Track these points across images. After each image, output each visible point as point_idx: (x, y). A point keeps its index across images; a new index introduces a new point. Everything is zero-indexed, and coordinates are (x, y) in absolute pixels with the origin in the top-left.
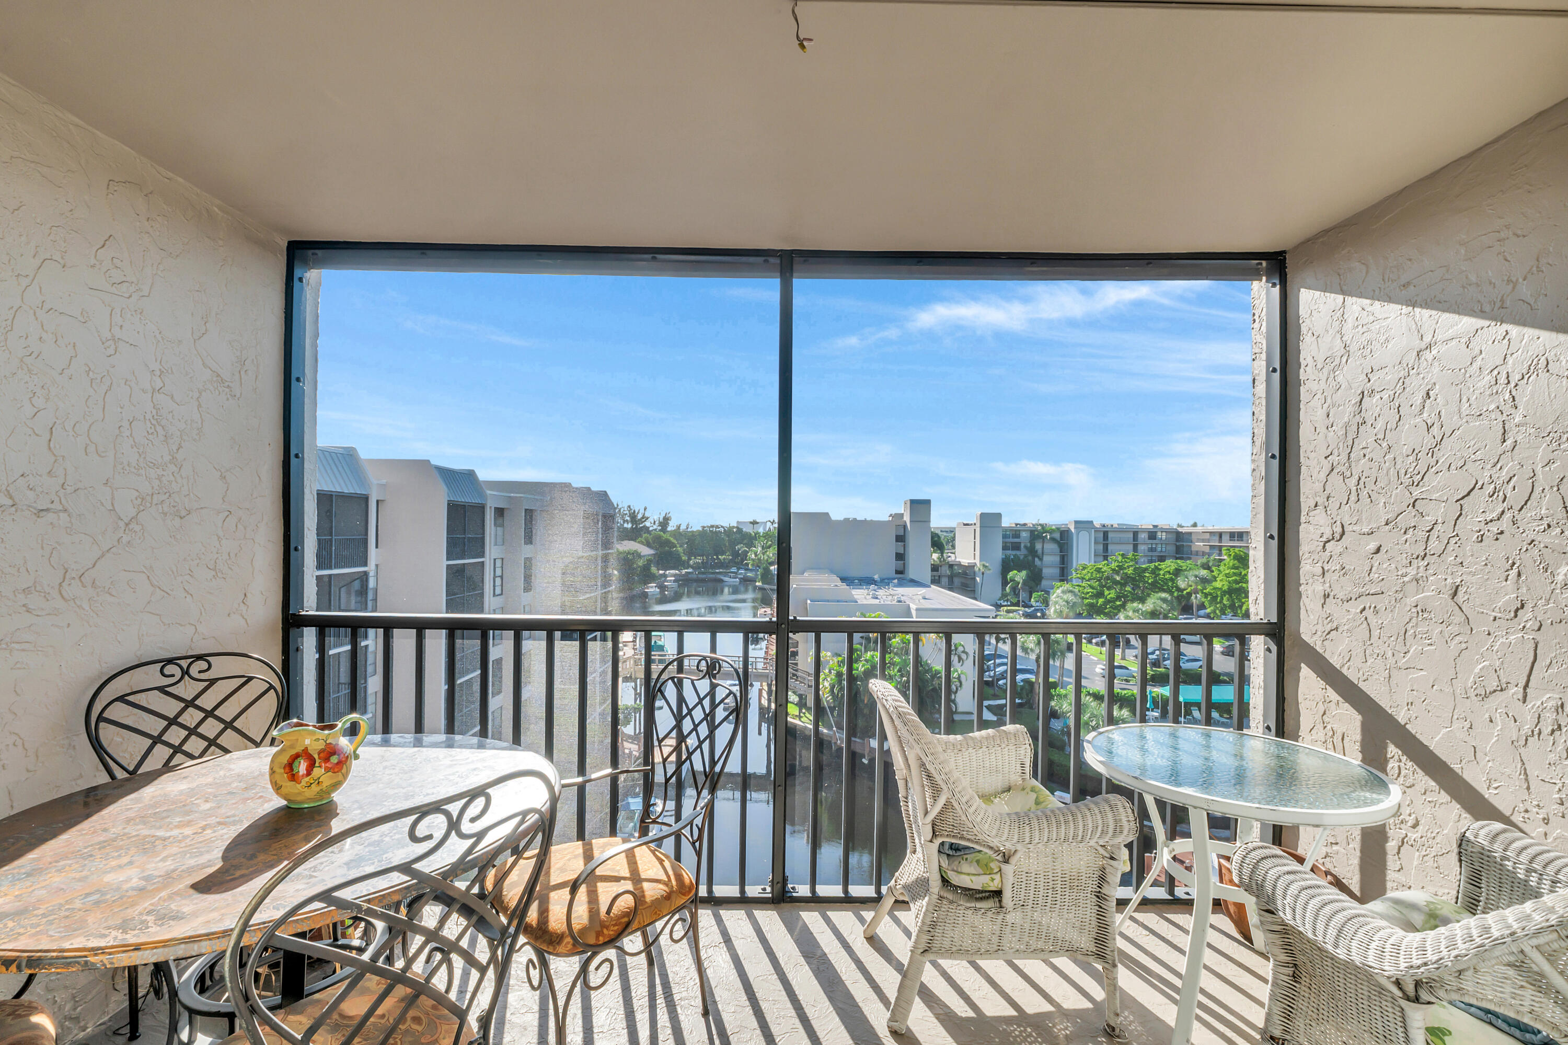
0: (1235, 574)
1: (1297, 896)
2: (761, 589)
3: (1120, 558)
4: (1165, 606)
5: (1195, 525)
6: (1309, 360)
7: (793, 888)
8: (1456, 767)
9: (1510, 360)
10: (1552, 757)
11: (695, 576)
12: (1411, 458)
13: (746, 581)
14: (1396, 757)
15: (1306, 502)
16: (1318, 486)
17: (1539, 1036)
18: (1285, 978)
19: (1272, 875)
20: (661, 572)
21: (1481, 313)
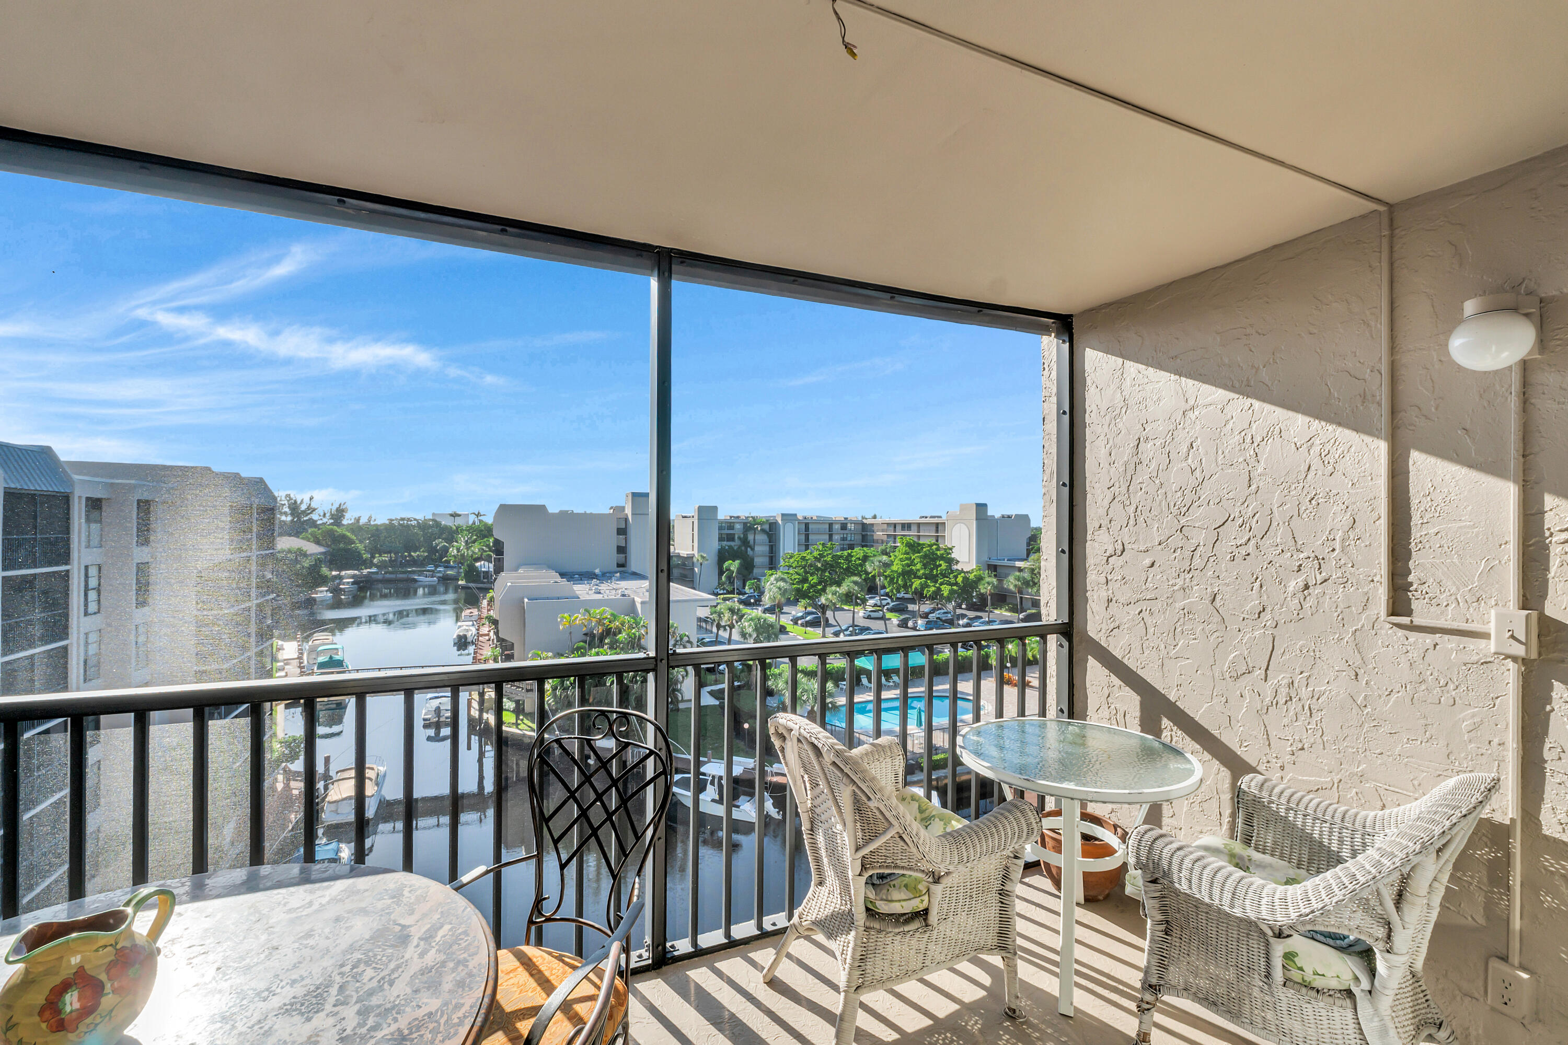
0: (907, 559)
1: (1192, 869)
2: (463, 588)
3: (821, 547)
4: (856, 588)
5: (875, 517)
6: (1094, 407)
7: (672, 947)
8: (1216, 733)
9: (1254, 426)
10: (1286, 721)
11: (380, 577)
12: (1179, 494)
13: (445, 580)
14: (1169, 728)
15: (1091, 524)
16: (1102, 511)
17: (1346, 941)
18: (1160, 934)
19: (1166, 853)
20: (334, 573)
21: (1231, 388)
